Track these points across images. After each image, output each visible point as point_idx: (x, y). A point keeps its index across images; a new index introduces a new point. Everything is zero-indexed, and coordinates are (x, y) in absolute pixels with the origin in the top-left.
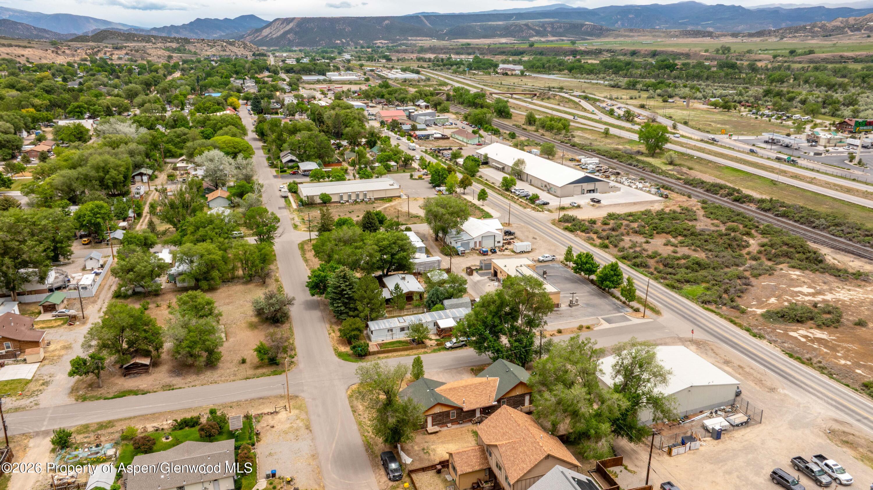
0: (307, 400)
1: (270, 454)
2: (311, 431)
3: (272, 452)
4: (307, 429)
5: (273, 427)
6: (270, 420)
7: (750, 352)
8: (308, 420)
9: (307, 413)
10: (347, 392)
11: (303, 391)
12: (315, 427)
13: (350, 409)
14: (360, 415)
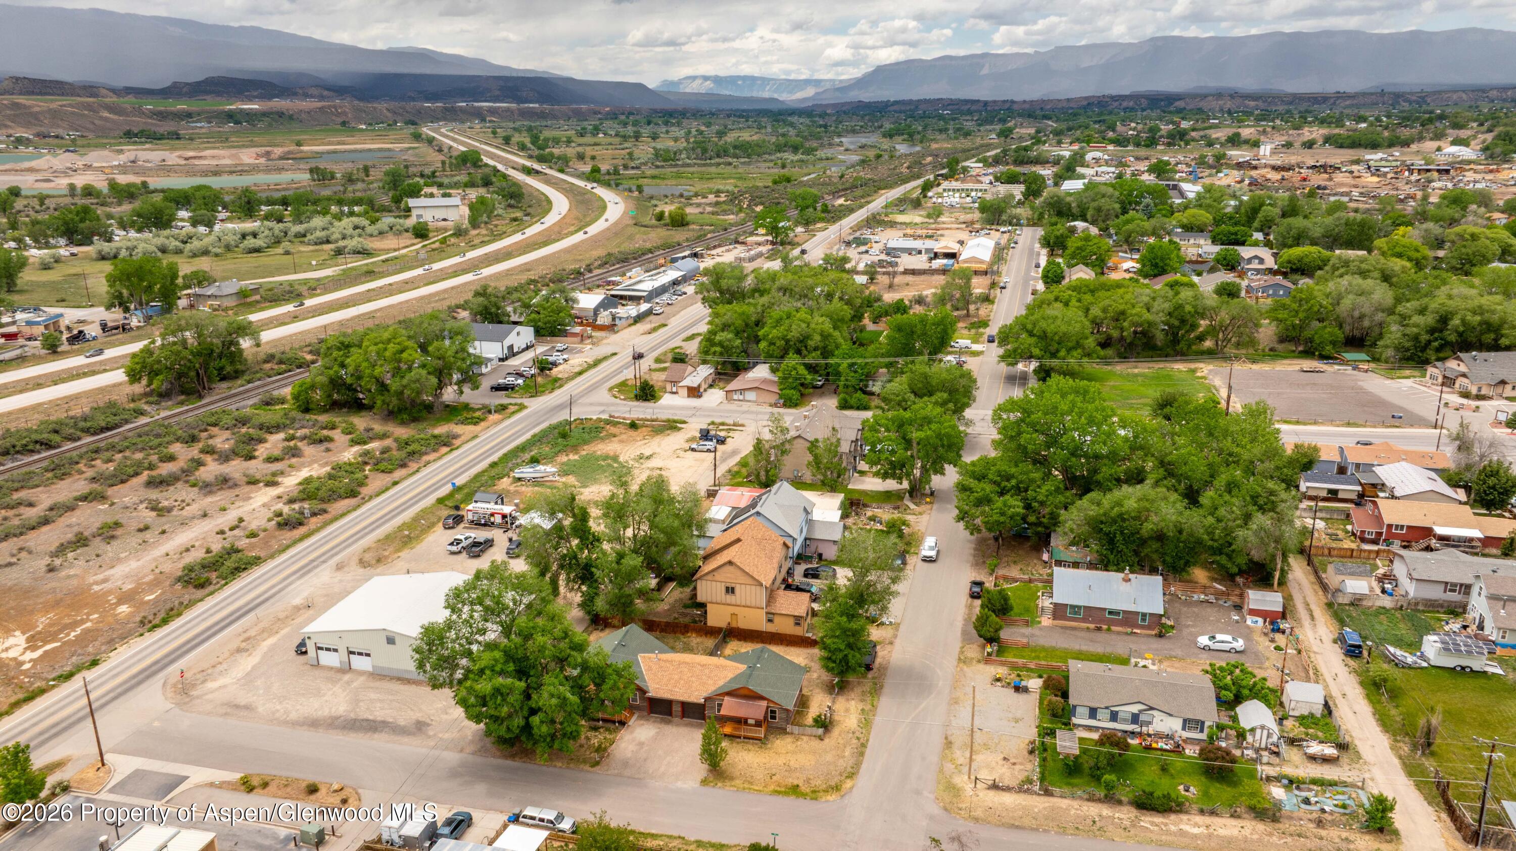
0: (932, 796)
1: (1017, 721)
2: (946, 738)
3: (1013, 724)
4: (951, 743)
5: (1005, 759)
6: (1009, 775)
7: (188, 642)
8: (943, 757)
9: (941, 771)
10: (852, 788)
11: (931, 818)
12: (937, 741)
13: (868, 752)
14: (858, 739)
